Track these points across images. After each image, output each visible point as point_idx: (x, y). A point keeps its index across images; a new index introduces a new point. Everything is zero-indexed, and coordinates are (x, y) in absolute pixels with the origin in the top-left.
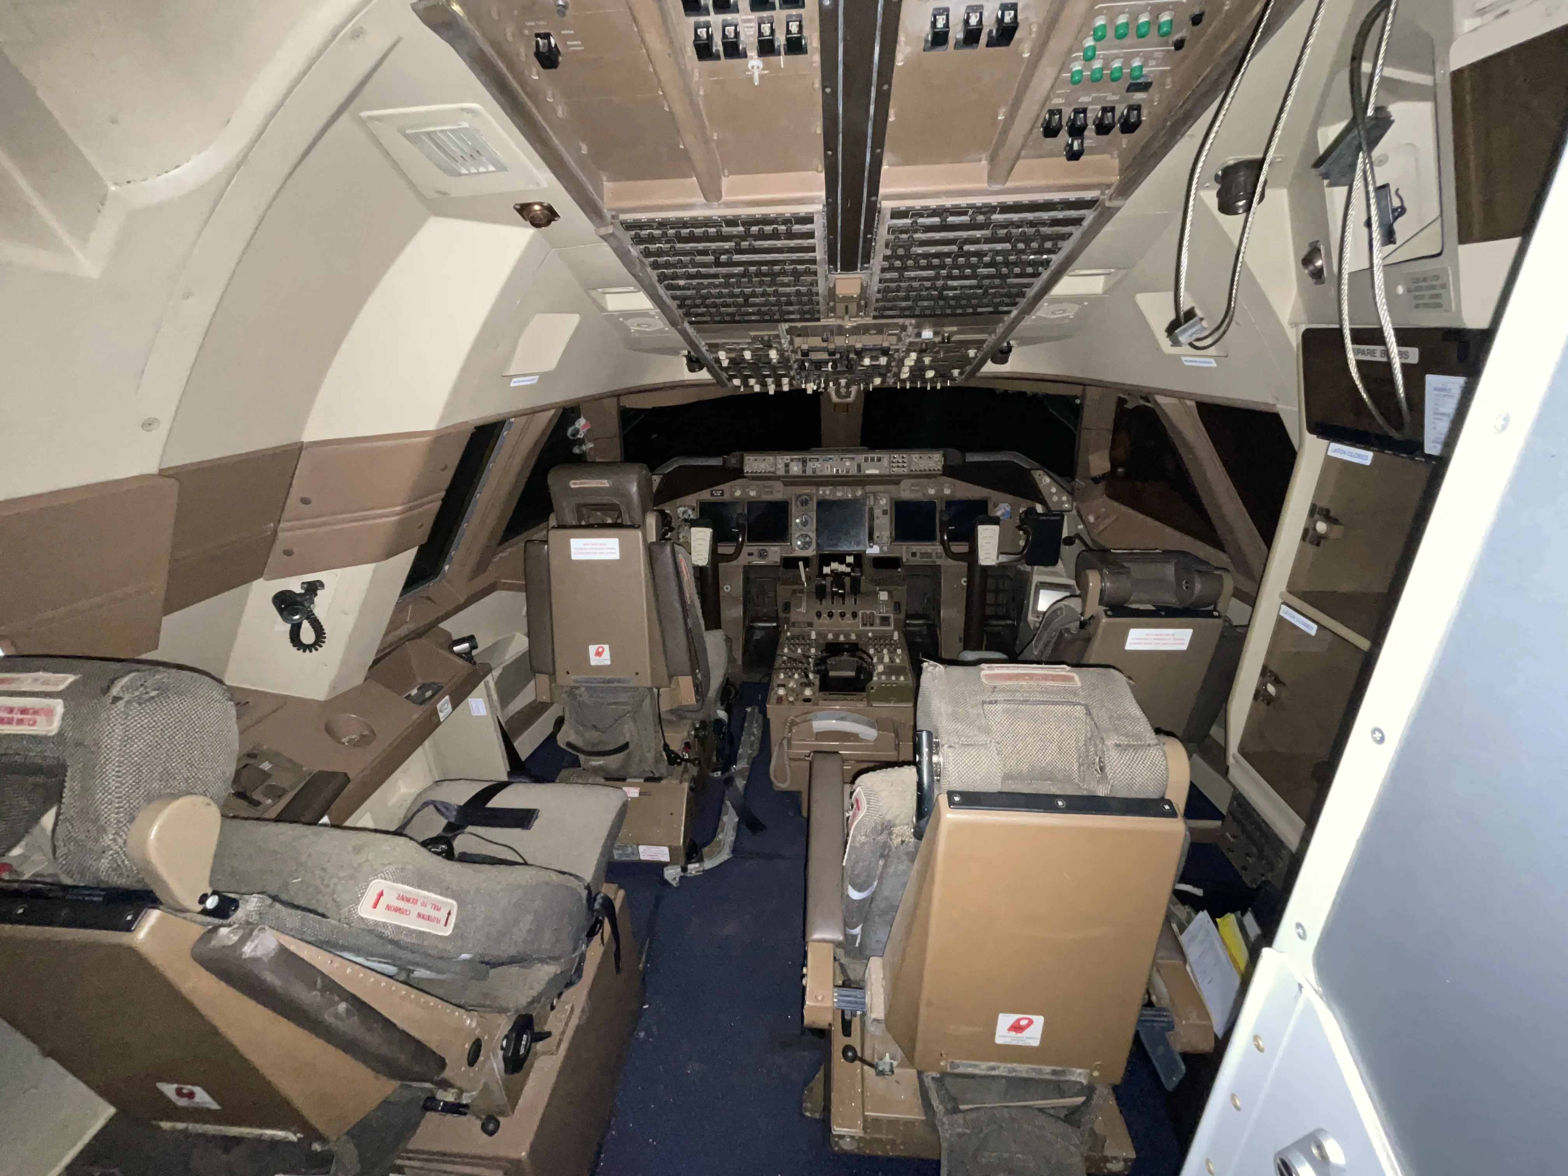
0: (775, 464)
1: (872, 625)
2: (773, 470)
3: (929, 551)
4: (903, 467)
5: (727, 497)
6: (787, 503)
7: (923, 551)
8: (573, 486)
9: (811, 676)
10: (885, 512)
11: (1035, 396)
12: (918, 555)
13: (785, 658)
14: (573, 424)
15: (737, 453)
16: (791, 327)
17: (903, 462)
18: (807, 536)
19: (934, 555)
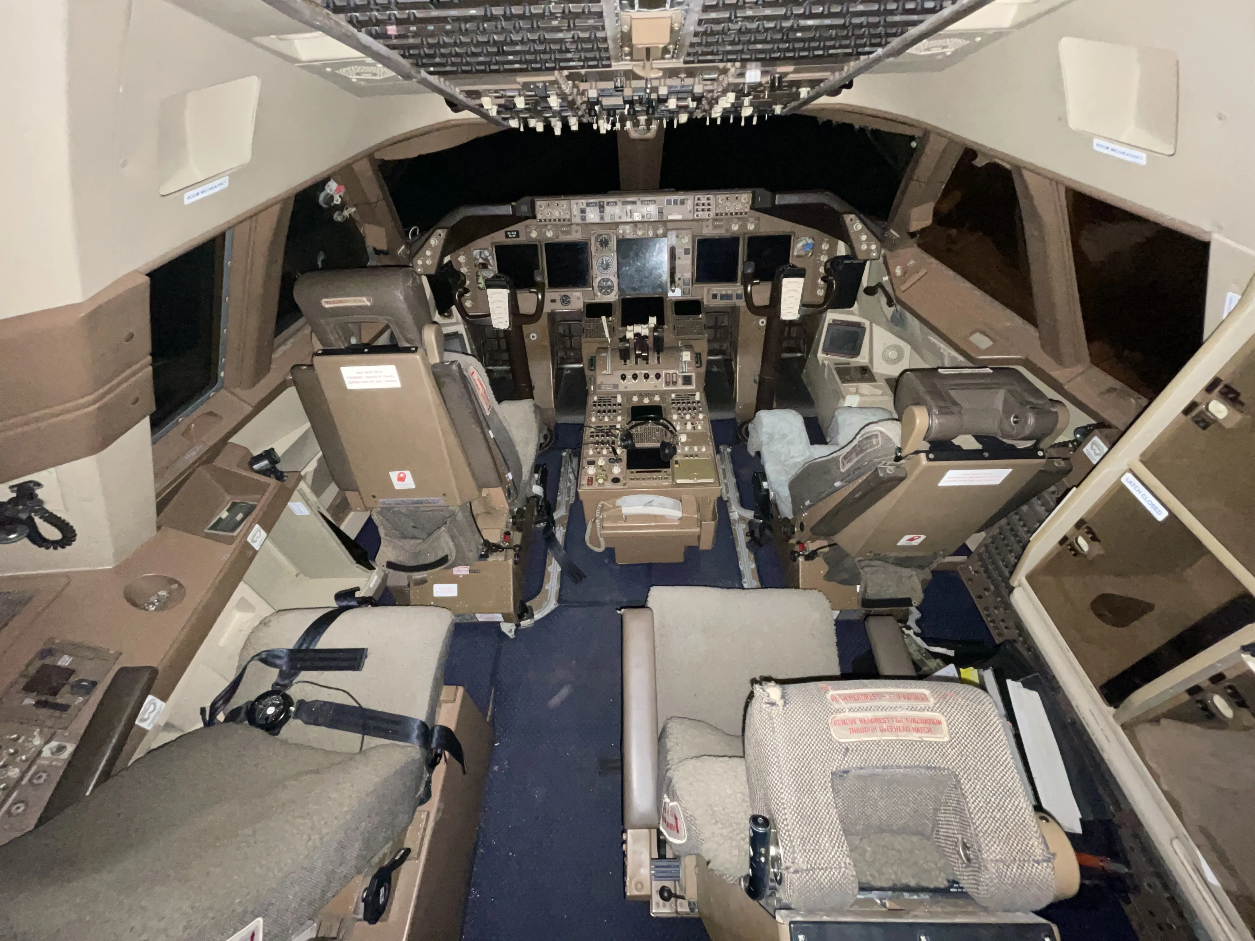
0: (571, 210)
1: (674, 384)
2: (568, 217)
3: (729, 292)
4: (709, 210)
5: (522, 239)
6: (587, 243)
7: (724, 292)
8: (327, 306)
9: (619, 451)
10: (687, 252)
12: (719, 297)
13: (593, 430)
14: (323, 189)
15: (527, 199)
16: (571, 73)
17: (709, 204)
18: (608, 280)
19: (734, 297)
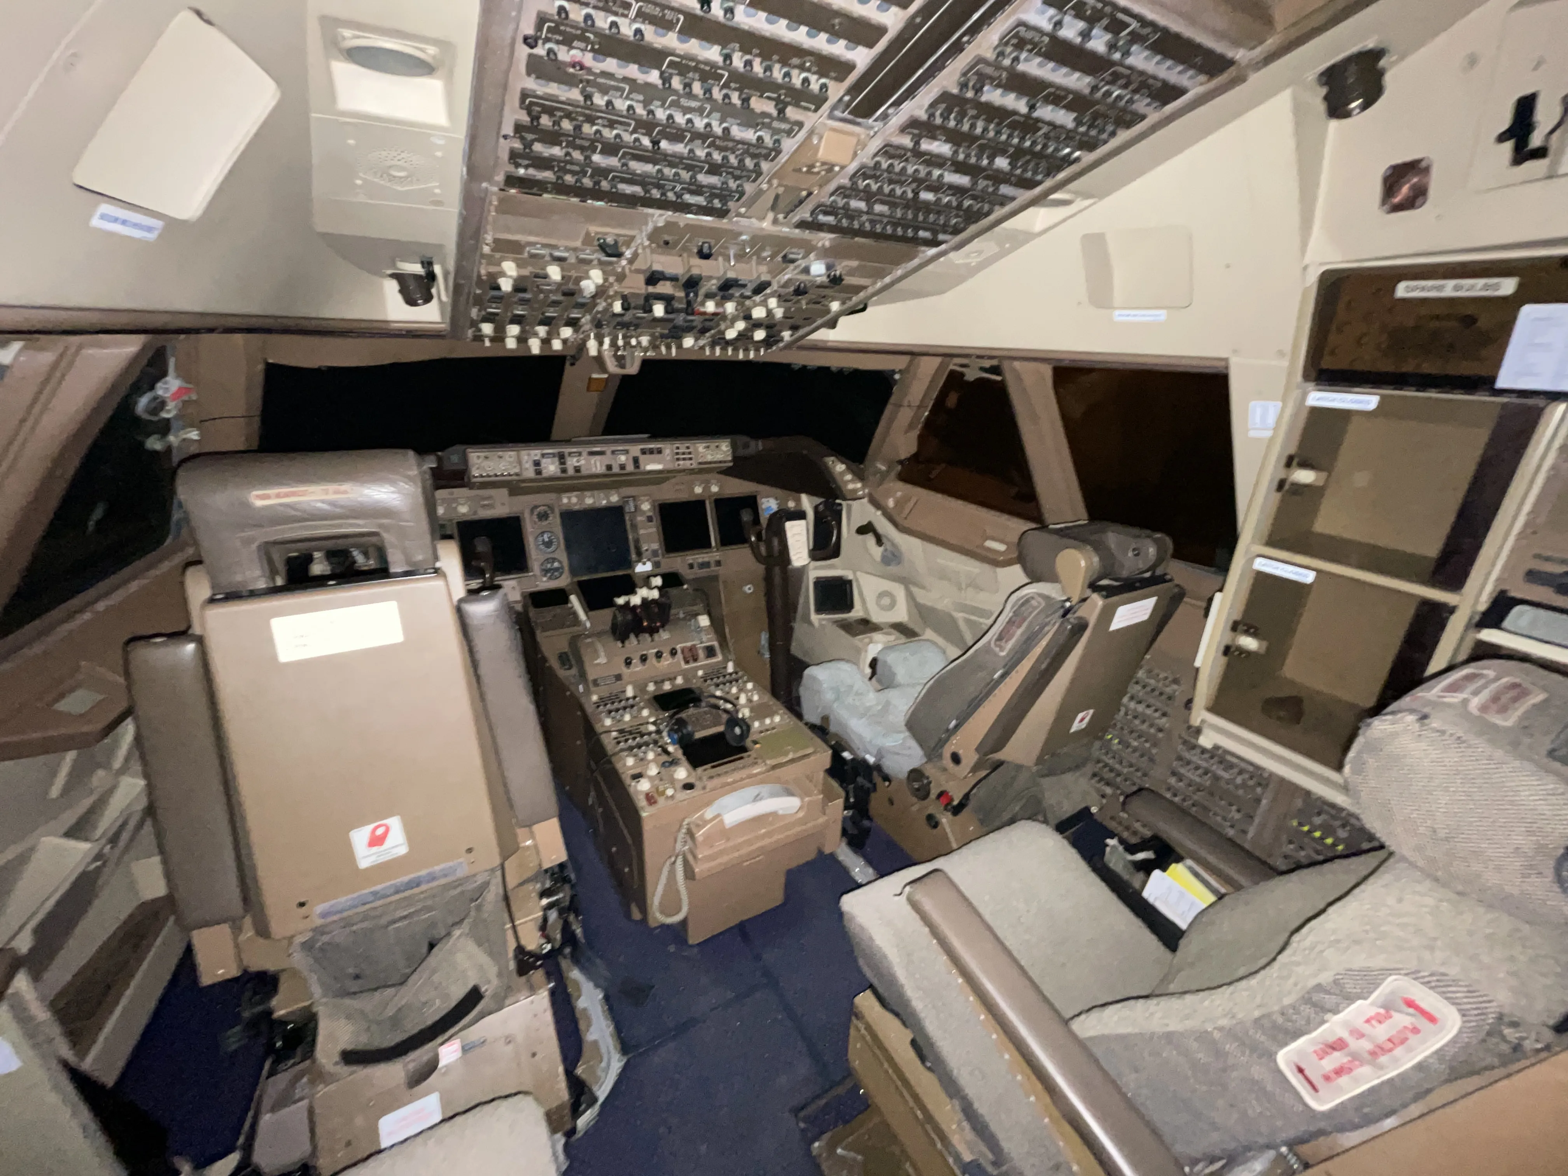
0: (520, 462)
1: (695, 660)
2: (517, 470)
3: (706, 560)
4: (691, 459)
6: (519, 517)
7: (700, 560)
8: (259, 503)
9: (671, 749)
10: (649, 519)
11: (841, 371)
12: (696, 566)
13: (614, 734)
14: (152, 388)
15: (459, 448)
17: (690, 453)
18: (554, 560)
19: (713, 564)
